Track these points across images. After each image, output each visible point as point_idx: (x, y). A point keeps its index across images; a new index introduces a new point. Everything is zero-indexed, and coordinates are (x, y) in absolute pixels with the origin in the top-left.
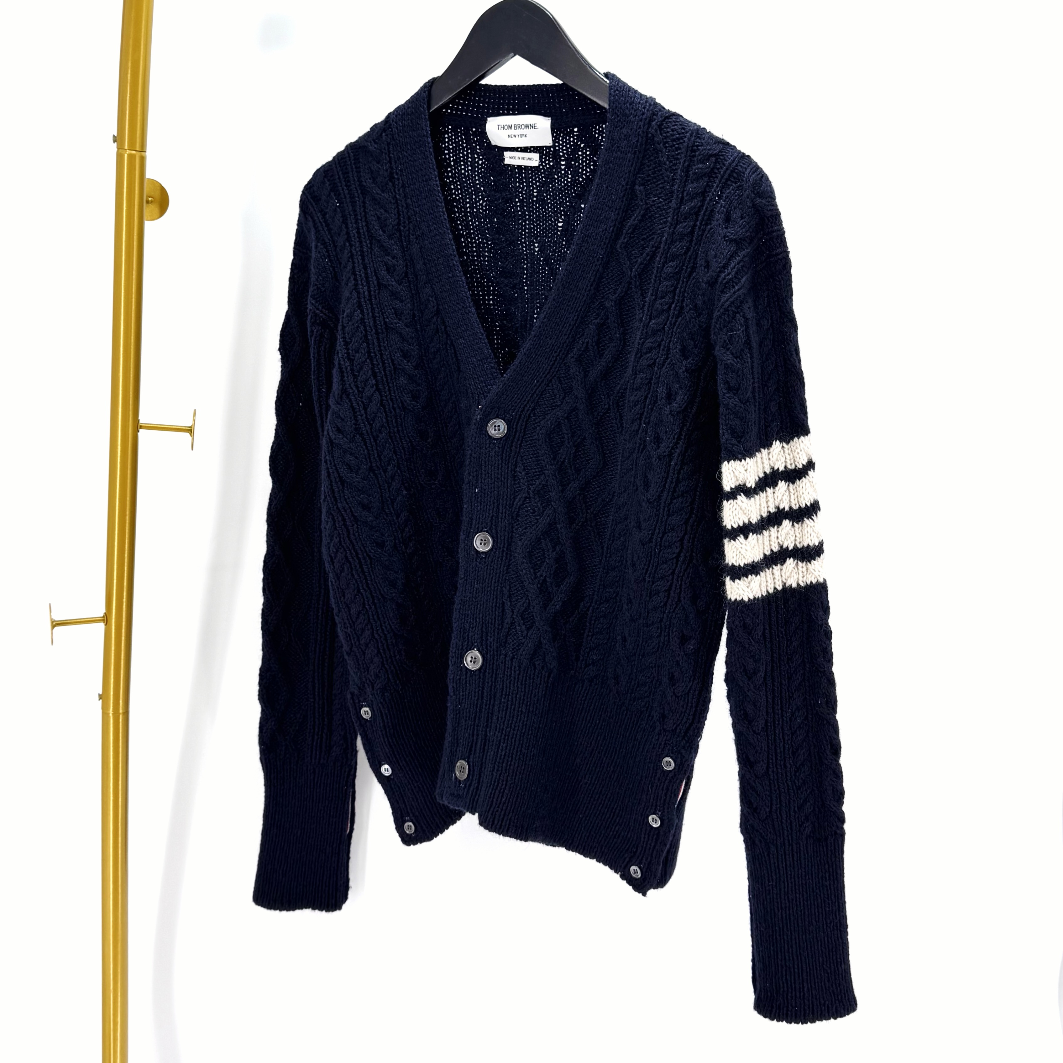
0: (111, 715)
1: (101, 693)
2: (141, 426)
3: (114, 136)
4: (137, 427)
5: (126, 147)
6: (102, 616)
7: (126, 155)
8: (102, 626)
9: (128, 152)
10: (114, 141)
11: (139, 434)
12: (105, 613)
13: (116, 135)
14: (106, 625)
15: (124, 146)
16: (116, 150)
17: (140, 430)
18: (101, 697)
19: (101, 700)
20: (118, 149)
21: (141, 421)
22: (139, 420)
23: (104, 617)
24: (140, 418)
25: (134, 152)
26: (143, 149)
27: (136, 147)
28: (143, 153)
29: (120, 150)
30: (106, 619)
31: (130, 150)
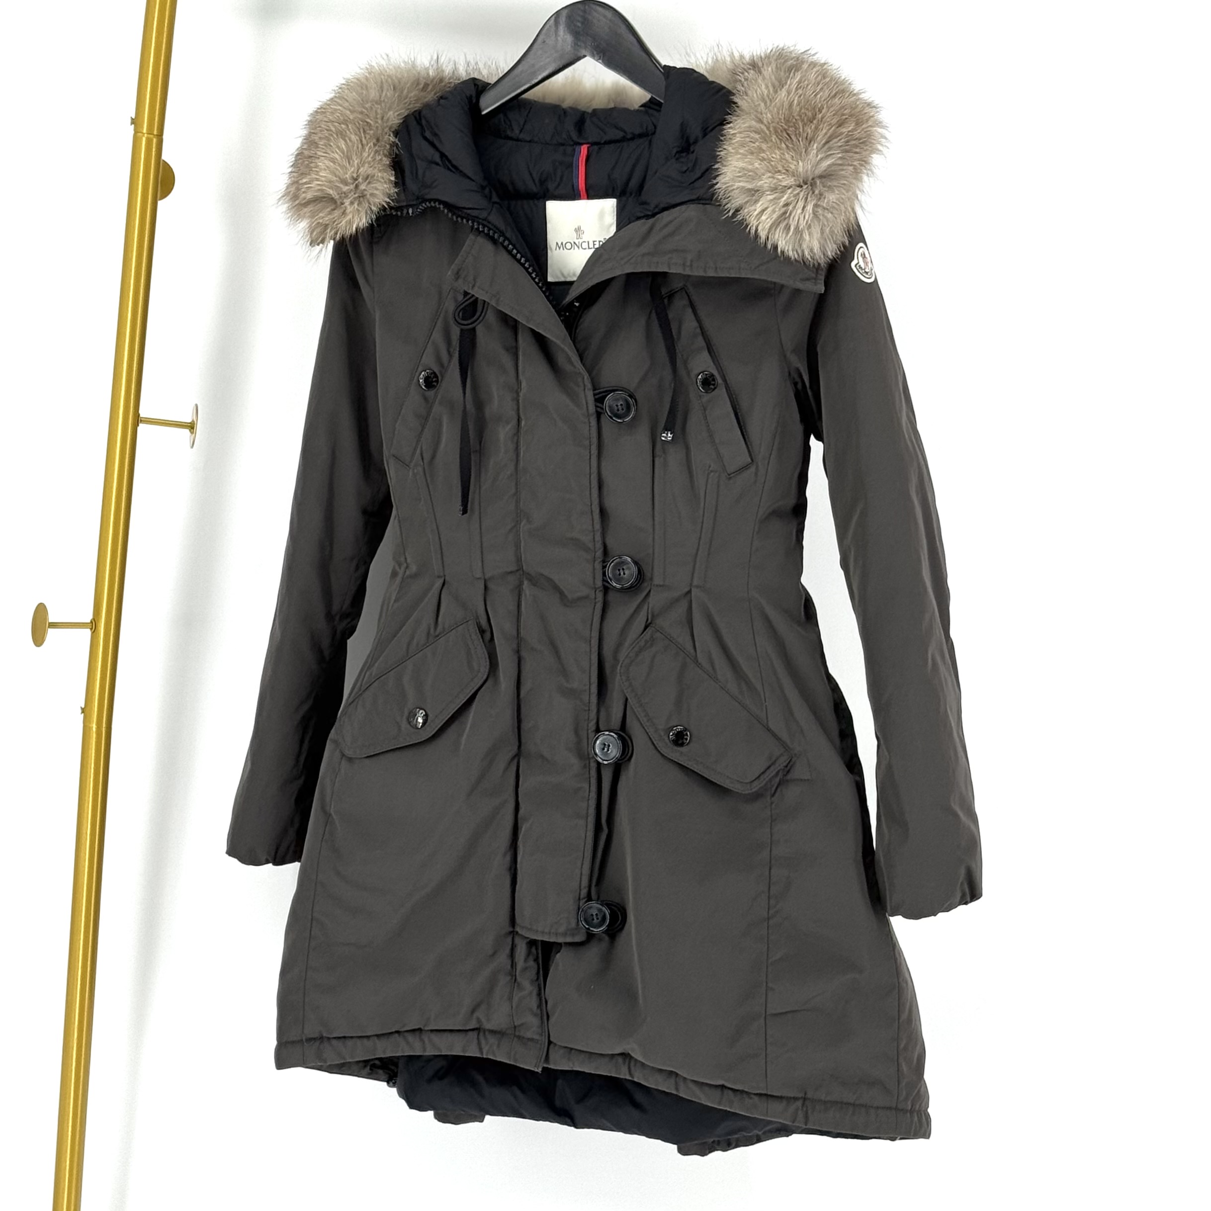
0: (94, 729)
1: (83, 707)
2: (141, 421)
3: (132, 118)
4: (138, 420)
5: (145, 131)
6: (89, 621)
7: (144, 139)
8: (87, 632)
9: (146, 135)
10: (131, 125)
11: (139, 429)
12: (94, 619)
13: (134, 117)
14: (93, 633)
15: (143, 128)
16: (133, 132)
17: (141, 425)
18: (83, 710)
19: (83, 714)
20: (136, 132)
21: (141, 416)
22: (139, 415)
23: (91, 622)
24: (140, 412)
25: (152, 136)
26: (161, 134)
27: (154, 131)
28: (160, 137)
29: (138, 134)
30: (93, 625)
31: (147, 134)
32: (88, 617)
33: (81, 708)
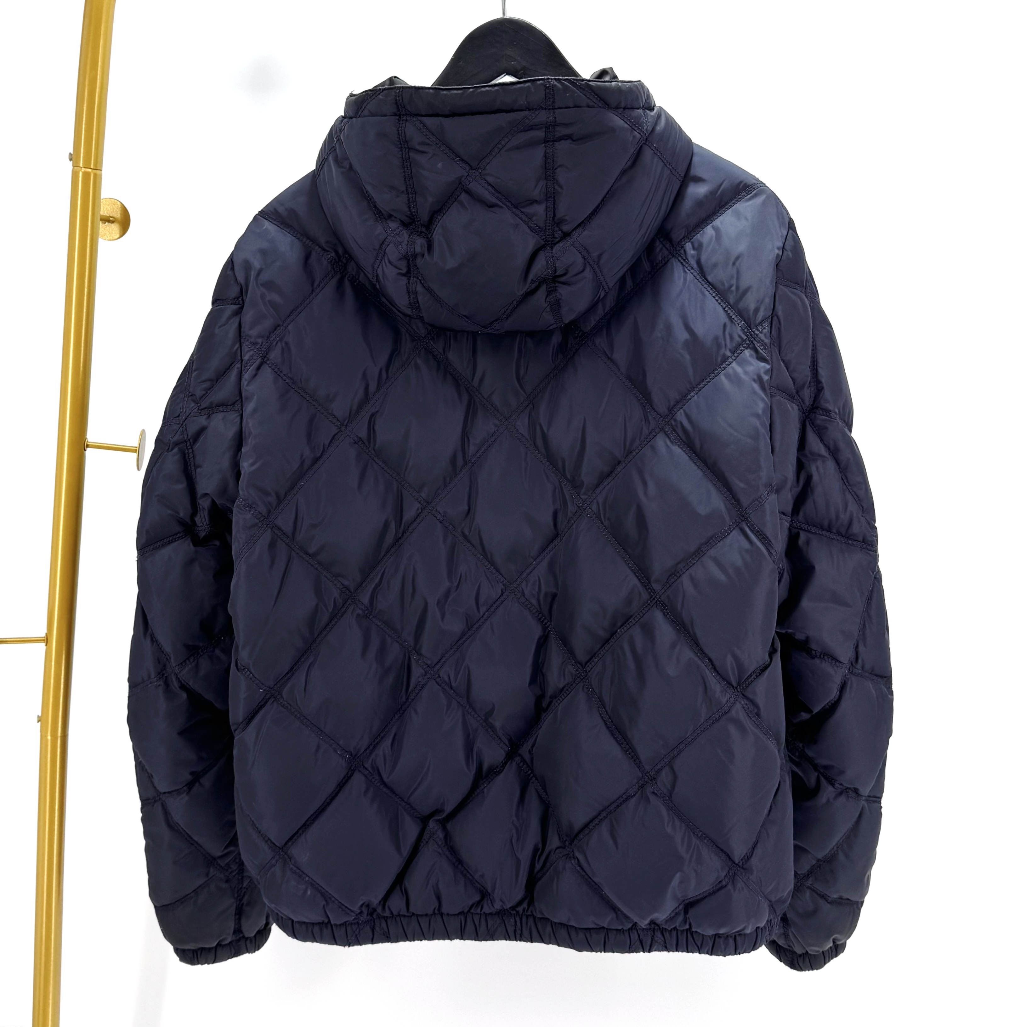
0: (49, 737)
1: (40, 715)
2: (88, 445)
4: (84, 446)
7: (81, 173)
9: (83, 169)
10: (71, 160)
11: (86, 452)
12: (46, 634)
13: (72, 153)
14: (46, 645)
15: (80, 164)
16: (72, 167)
18: (39, 719)
19: (40, 723)
21: (88, 440)
23: (45, 637)
24: (87, 436)
25: (90, 170)
26: (98, 168)
27: (91, 166)
28: (98, 172)
29: (76, 168)
30: (46, 640)
31: (85, 168)
32: (42, 633)
33: (38, 716)
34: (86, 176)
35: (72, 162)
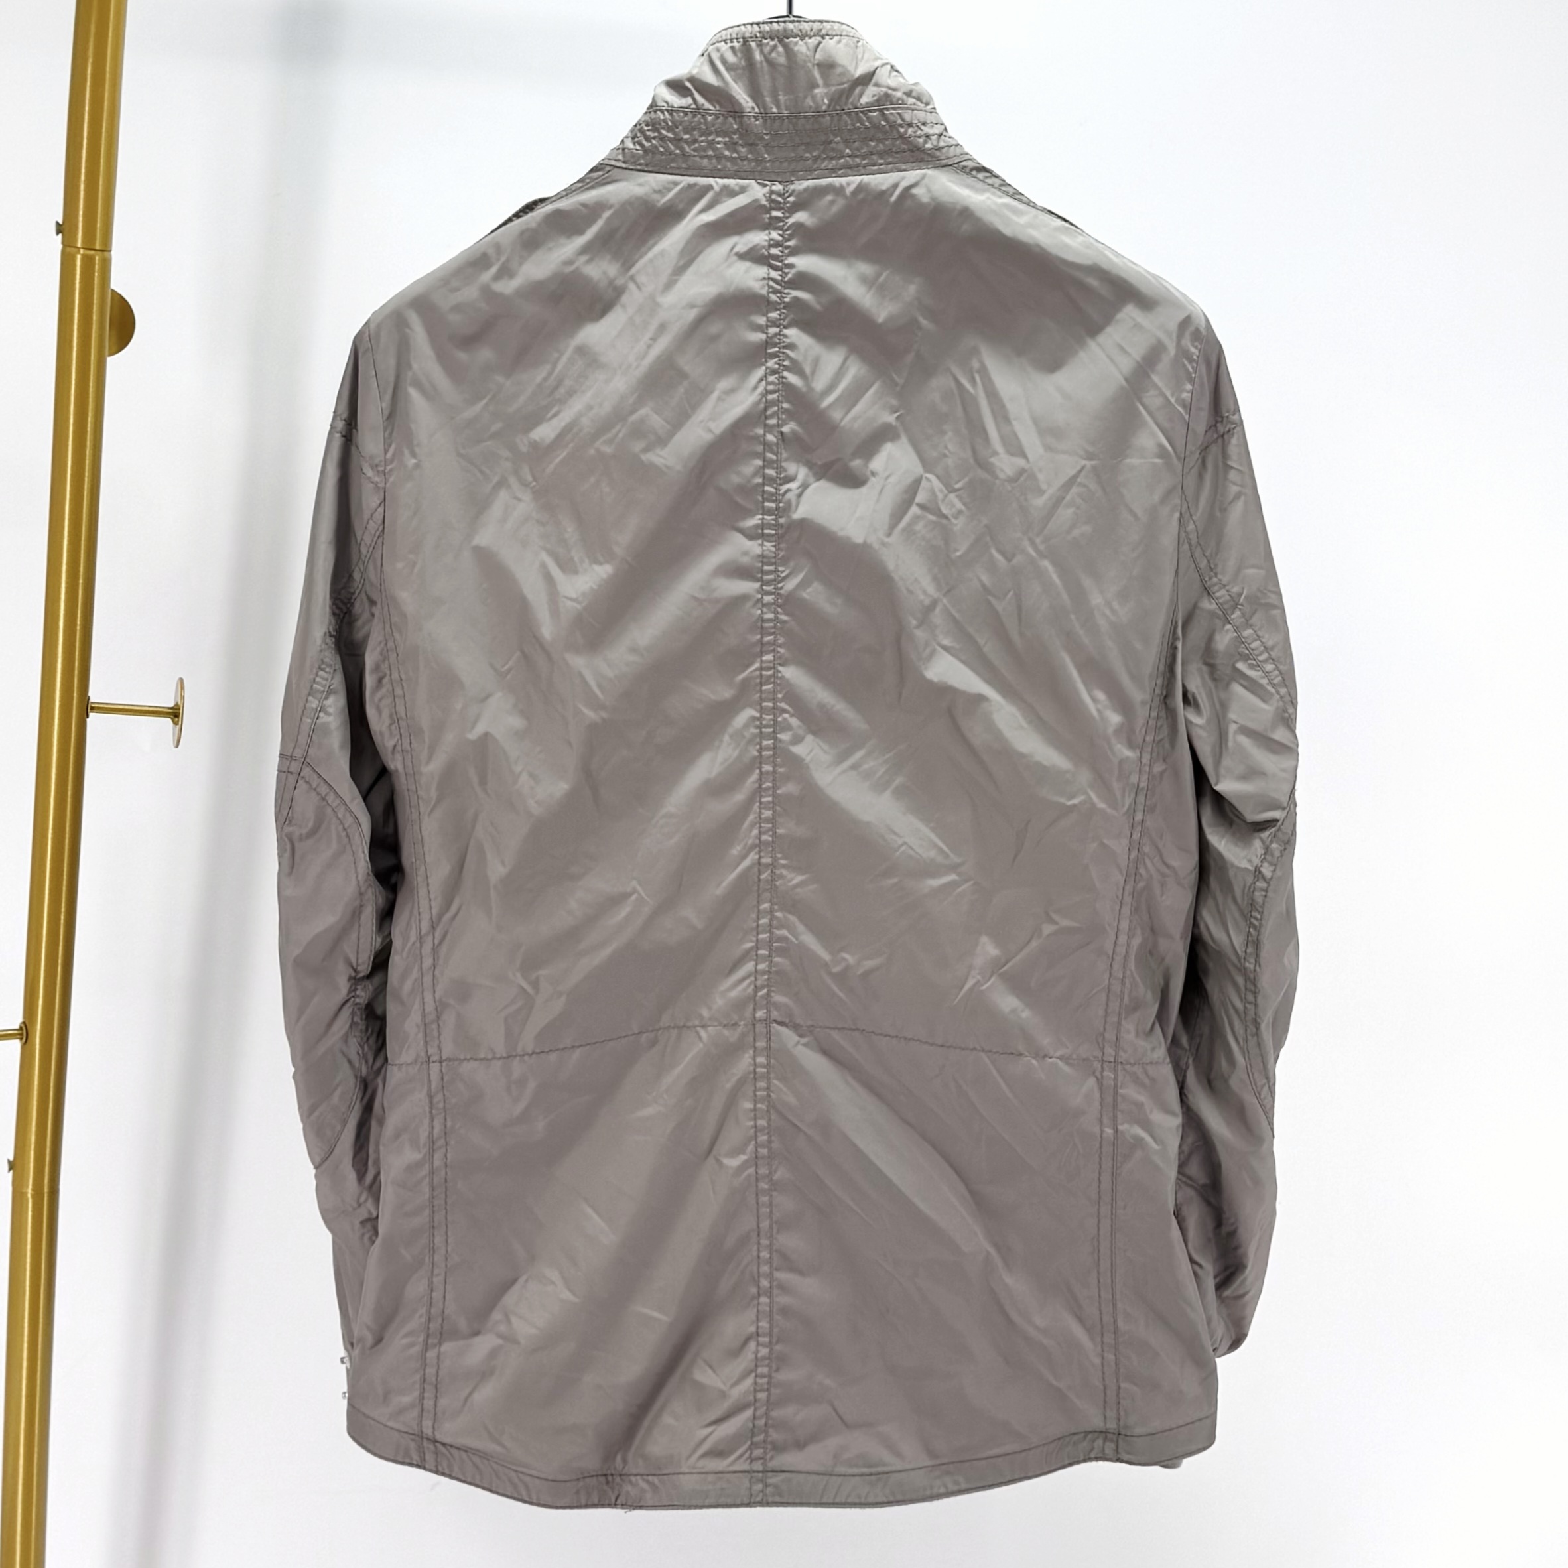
0: (29, 1195)
1: (11, 1159)
2: (92, 709)
3: (57, 223)
4: (86, 708)
5: (79, 245)
6: (17, 1027)
7: (79, 257)
8: (16, 1045)
9: (82, 251)
10: (58, 232)
11: (89, 722)
12: (24, 1023)
13: (61, 222)
14: (25, 1041)
15: (76, 241)
16: (60, 247)
17: (91, 715)
18: (11, 1166)
19: (11, 1172)
20: (65, 245)
21: (92, 700)
22: (89, 698)
23: (21, 1028)
24: (90, 694)
25: (92, 252)
26: (106, 249)
27: (94, 244)
28: (106, 253)
29: (68, 249)
30: (24, 1033)
31: (83, 248)
33: (9, 1161)
34: (88, 262)
35: (60, 235)
